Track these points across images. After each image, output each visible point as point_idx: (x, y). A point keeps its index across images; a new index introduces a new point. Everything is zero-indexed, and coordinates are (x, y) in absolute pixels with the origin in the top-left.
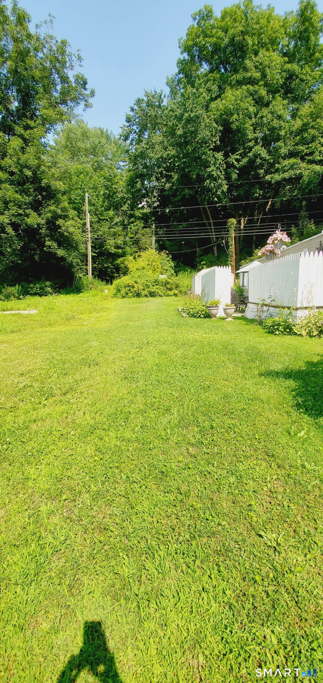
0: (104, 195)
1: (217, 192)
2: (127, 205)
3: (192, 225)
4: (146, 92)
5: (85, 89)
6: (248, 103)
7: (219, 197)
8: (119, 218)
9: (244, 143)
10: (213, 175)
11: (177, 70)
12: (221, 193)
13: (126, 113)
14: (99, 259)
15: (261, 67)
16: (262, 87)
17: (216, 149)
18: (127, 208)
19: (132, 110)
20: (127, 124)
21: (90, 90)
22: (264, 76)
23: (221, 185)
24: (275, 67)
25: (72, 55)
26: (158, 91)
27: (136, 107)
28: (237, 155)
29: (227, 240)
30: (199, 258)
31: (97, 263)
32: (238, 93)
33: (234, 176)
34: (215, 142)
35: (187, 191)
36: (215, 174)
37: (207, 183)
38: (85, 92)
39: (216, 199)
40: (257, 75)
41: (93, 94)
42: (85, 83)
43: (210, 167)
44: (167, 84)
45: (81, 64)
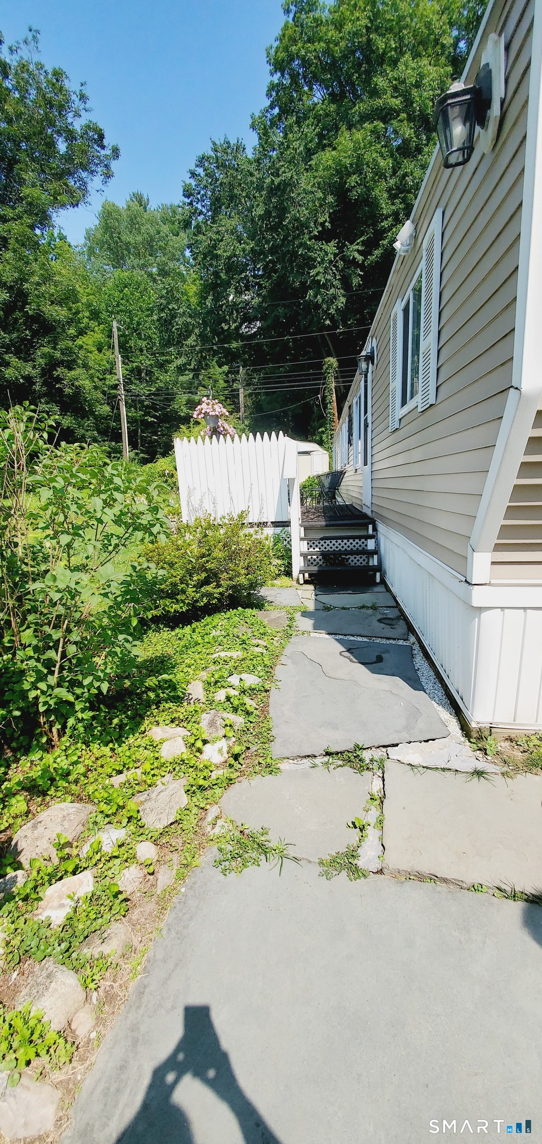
0: (158, 320)
1: (328, 309)
2: (193, 337)
3: (302, 367)
4: (214, 144)
5: (103, 147)
6: (377, 152)
7: (332, 319)
8: (183, 358)
9: (374, 224)
10: (319, 281)
11: (267, 103)
12: (336, 311)
13: (184, 182)
14: (161, 427)
15: (402, 87)
16: (405, 122)
17: (325, 236)
18: (194, 341)
19: (193, 175)
20: (187, 201)
21: (110, 147)
22: (408, 102)
23: (335, 297)
24: (430, 85)
25: (72, 93)
26: (233, 142)
27: (200, 171)
28: (358, 244)
29: (324, 393)
30: (317, 421)
31: (159, 433)
32: (358, 136)
33: (356, 281)
34: (322, 224)
35: (281, 310)
36: (323, 279)
37: (310, 295)
38: (103, 152)
39: (328, 322)
40: (396, 102)
41: (116, 153)
42: (101, 137)
43: (315, 267)
44: (253, 127)
45: (87, 106)
